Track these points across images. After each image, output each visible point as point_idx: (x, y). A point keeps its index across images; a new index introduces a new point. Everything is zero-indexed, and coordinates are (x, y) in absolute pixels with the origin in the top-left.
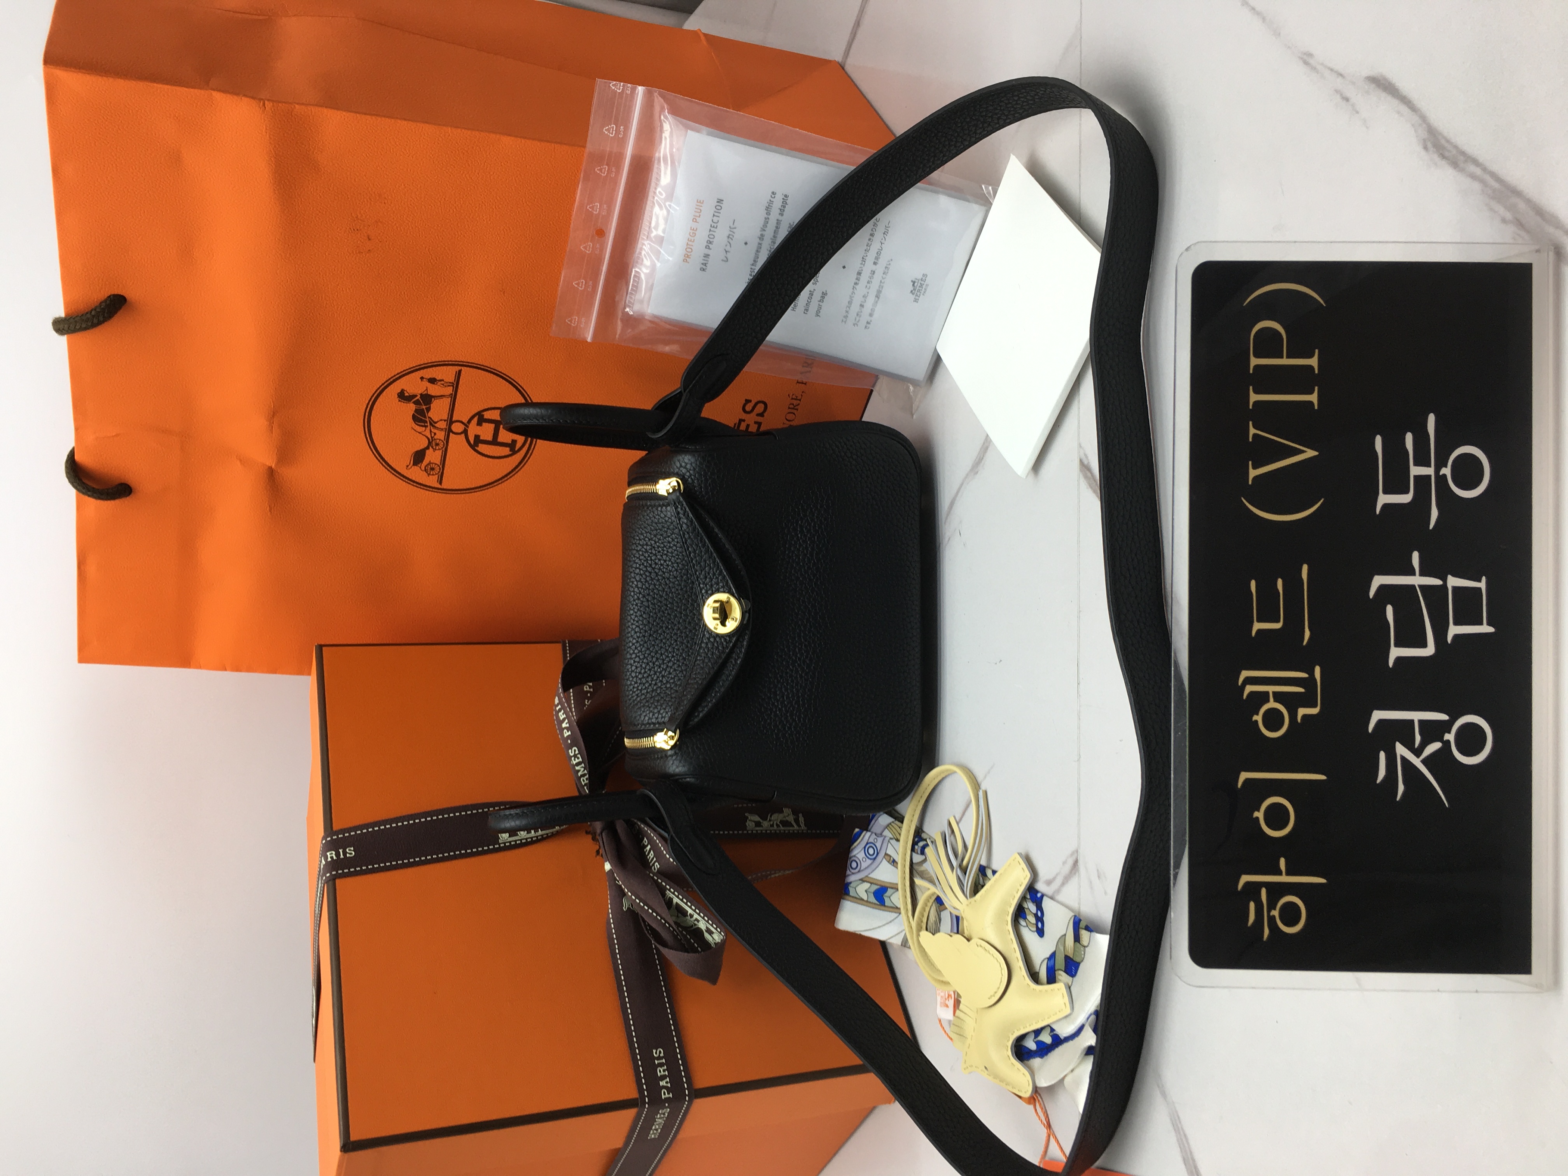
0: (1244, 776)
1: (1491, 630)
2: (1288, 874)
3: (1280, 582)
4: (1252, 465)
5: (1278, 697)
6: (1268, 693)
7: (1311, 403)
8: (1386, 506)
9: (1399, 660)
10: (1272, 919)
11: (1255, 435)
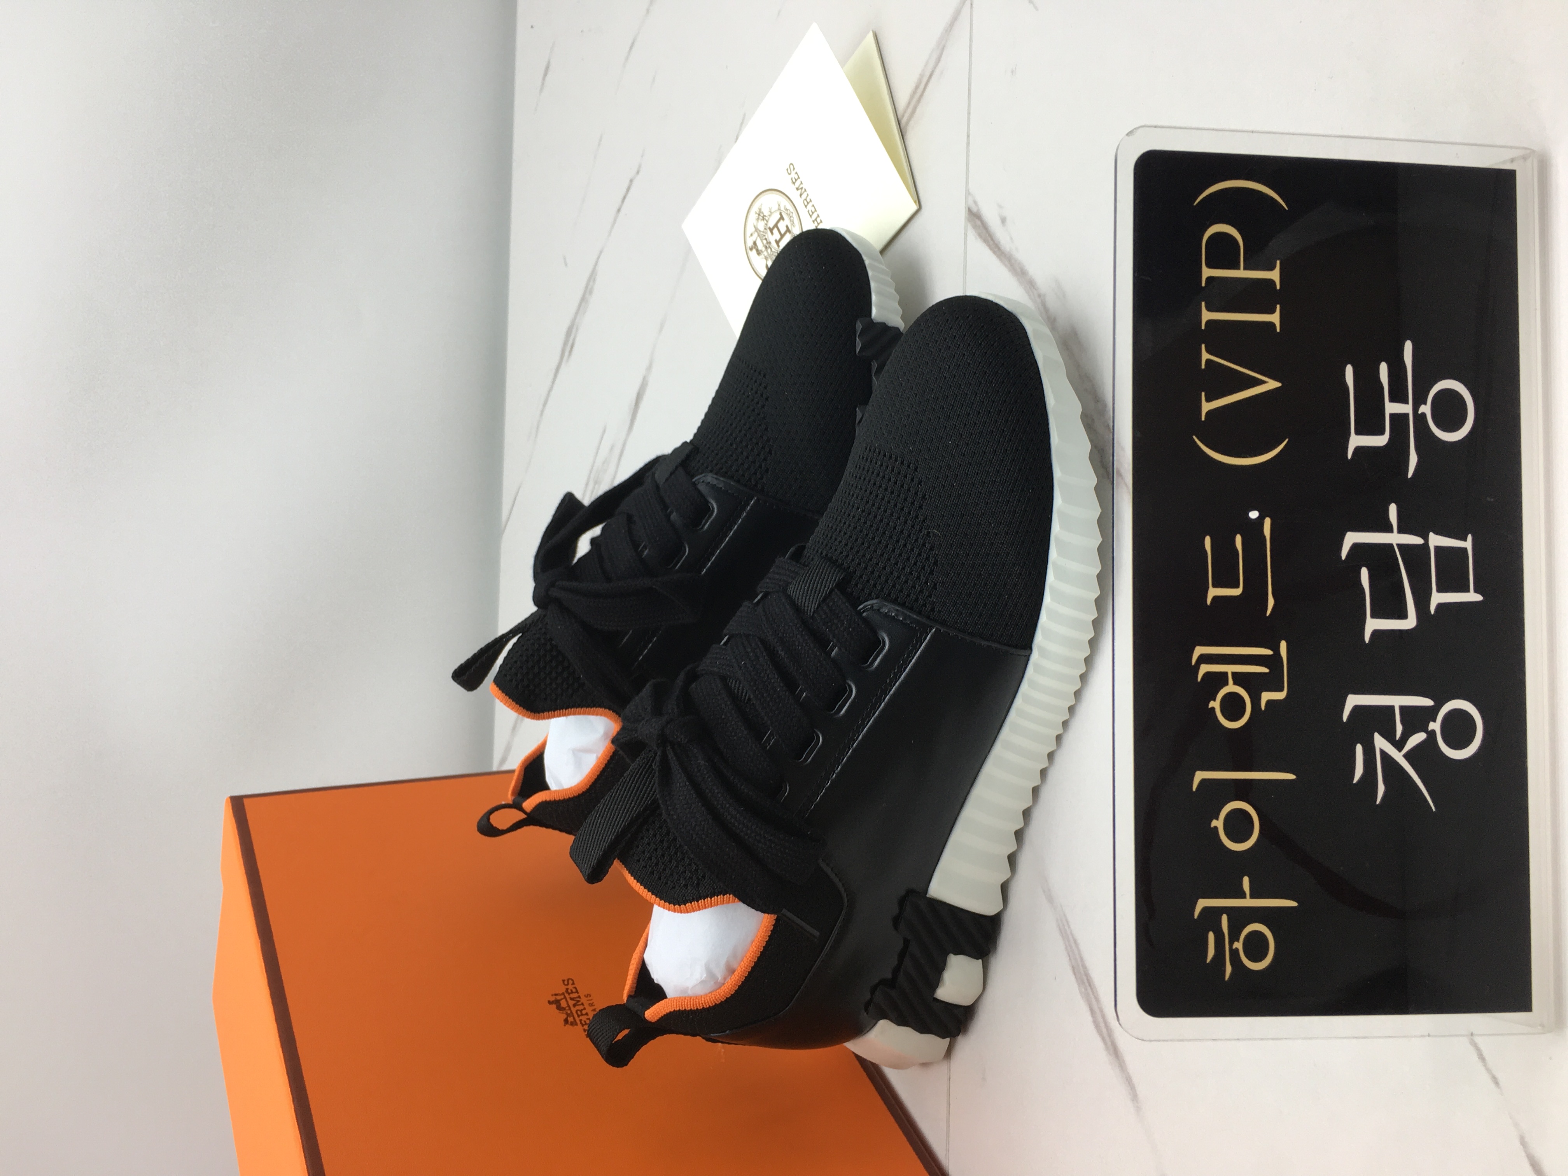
0: (1200, 776)
1: (1479, 598)
2: (1253, 896)
3: (1238, 539)
4: (1206, 395)
5: (1239, 679)
6: (1225, 674)
7: (1271, 325)
8: (1358, 450)
9: (1376, 633)
10: (1234, 953)
11: (1208, 361)
